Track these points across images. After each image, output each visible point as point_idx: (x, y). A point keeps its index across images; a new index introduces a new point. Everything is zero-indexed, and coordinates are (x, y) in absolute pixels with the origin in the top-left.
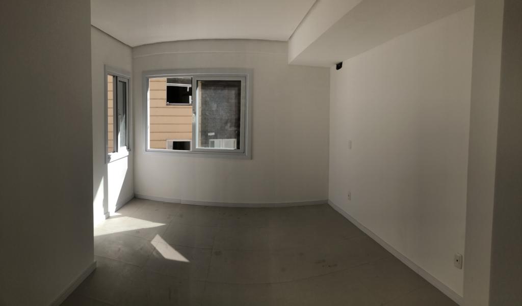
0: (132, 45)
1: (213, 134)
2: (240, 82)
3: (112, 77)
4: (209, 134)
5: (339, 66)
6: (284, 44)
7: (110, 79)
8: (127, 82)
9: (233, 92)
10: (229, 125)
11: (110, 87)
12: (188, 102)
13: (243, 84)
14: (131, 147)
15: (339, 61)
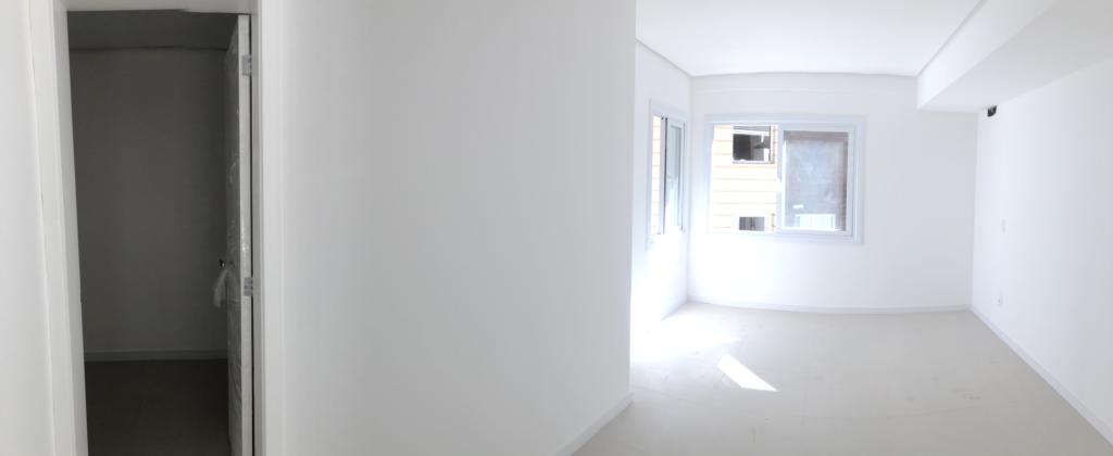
0: (693, 74)
1: (801, 206)
2: (846, 135)
3: (659, 119)
4: (796, 207)
5: (992, 112)
6: (911, 81)
7: (657, 121)
8: (682, 126)
9: (836, 149)
10: (830, 195)
11: (657, 133)
12: (762, 159)
13: (850, 139)
14: (685, 226)
15: (991, 105)
